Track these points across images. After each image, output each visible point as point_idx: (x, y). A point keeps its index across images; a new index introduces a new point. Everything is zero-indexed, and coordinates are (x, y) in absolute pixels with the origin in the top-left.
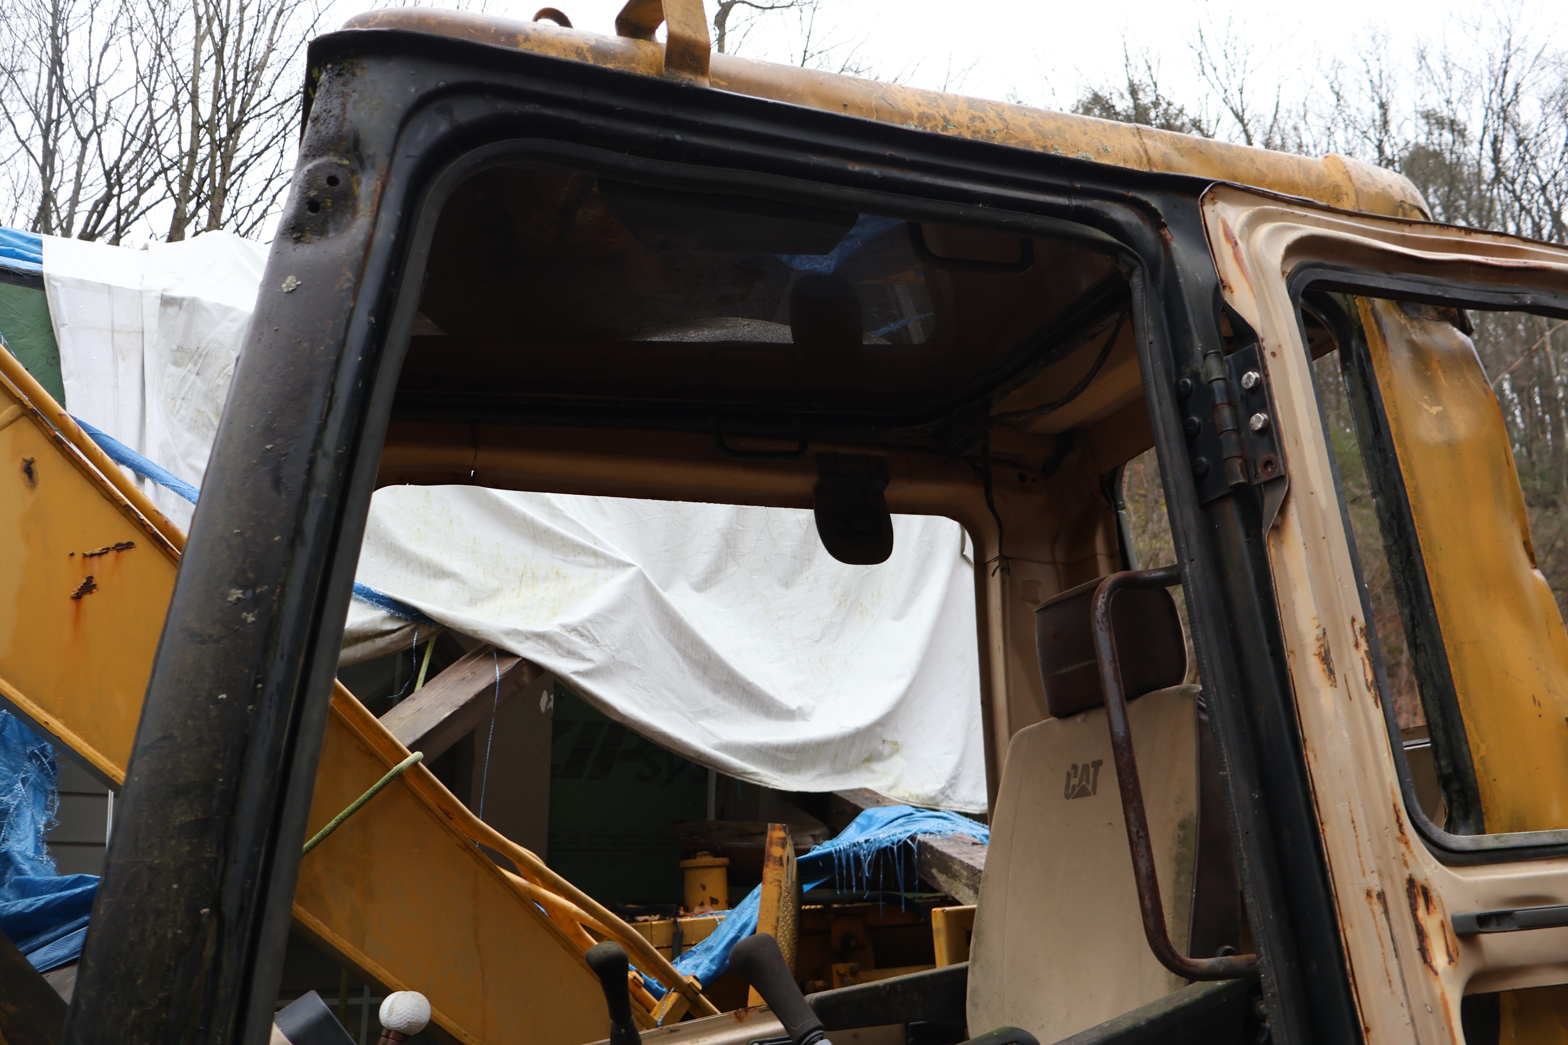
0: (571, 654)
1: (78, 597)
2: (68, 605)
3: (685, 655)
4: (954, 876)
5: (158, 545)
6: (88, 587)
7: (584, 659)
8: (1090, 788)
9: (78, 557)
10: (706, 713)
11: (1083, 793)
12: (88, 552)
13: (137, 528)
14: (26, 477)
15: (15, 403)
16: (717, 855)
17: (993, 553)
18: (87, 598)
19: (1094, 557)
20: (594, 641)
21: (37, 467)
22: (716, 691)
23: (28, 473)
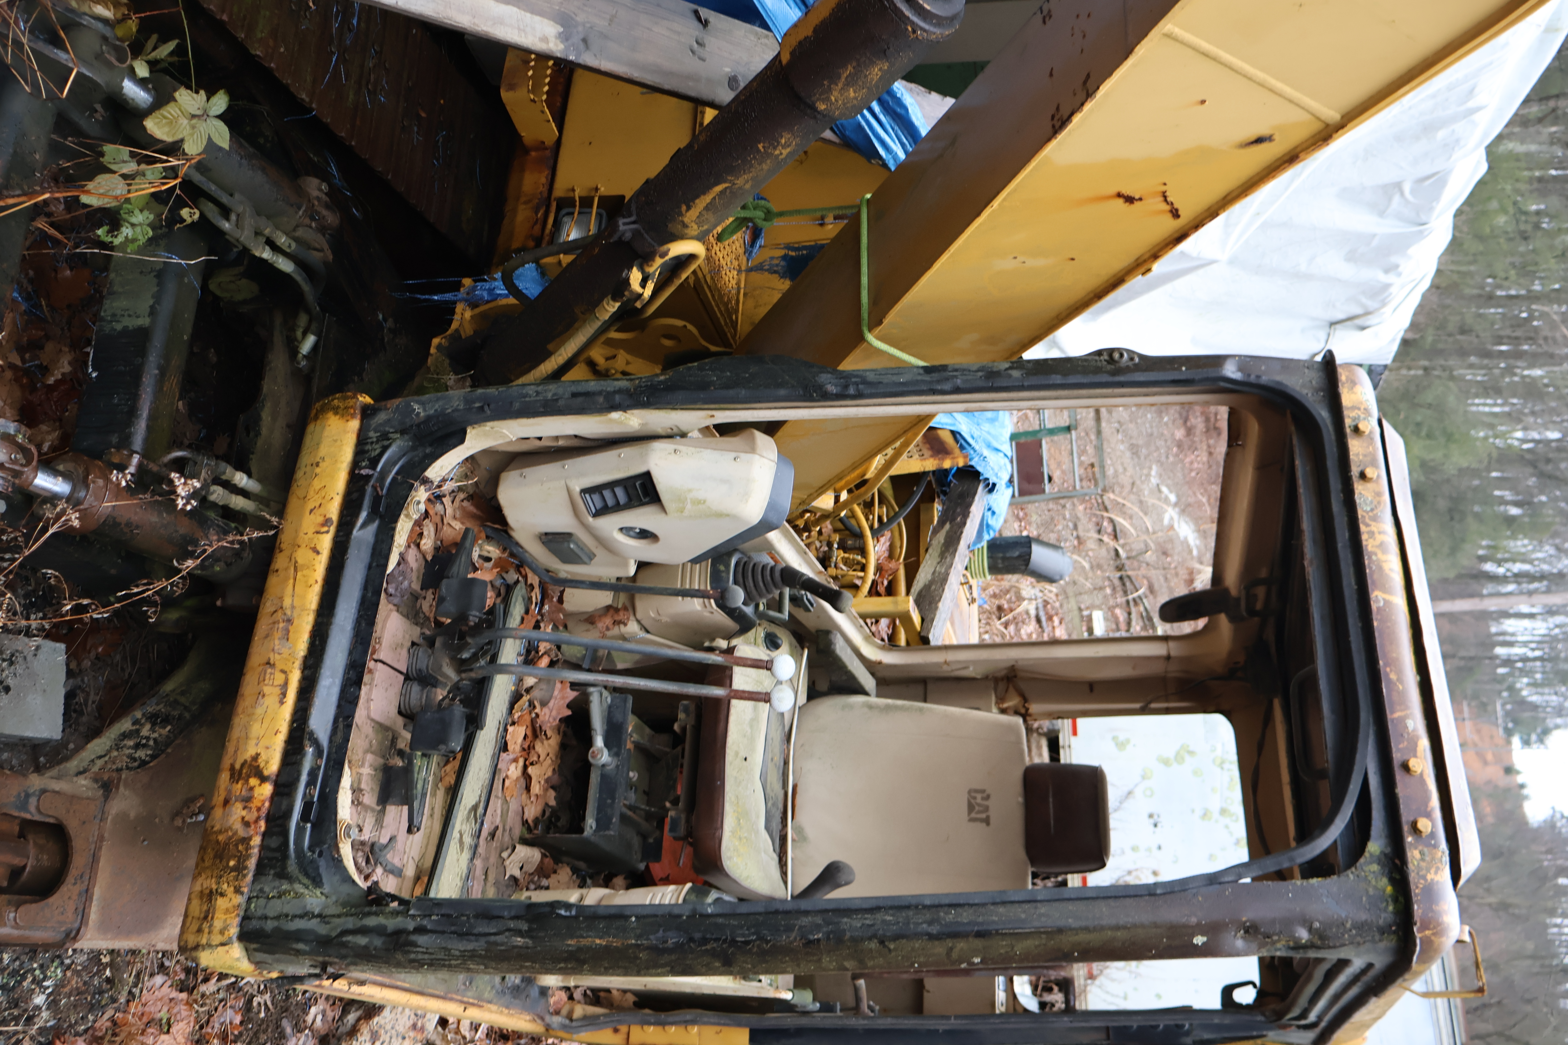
1: (1119, 195)
2: (1114, 190)
5: (1176, 235)
6: (1130, 200)
8: (973, 815)
9: (1164, 188)
11: (971, 808)
12: (1168, 194)
13: (1195, 219)
14: (1253, 138)
15: (1343, 117)
18: (1121, 201)
21: (1264, 145)
23: (1259, 140)
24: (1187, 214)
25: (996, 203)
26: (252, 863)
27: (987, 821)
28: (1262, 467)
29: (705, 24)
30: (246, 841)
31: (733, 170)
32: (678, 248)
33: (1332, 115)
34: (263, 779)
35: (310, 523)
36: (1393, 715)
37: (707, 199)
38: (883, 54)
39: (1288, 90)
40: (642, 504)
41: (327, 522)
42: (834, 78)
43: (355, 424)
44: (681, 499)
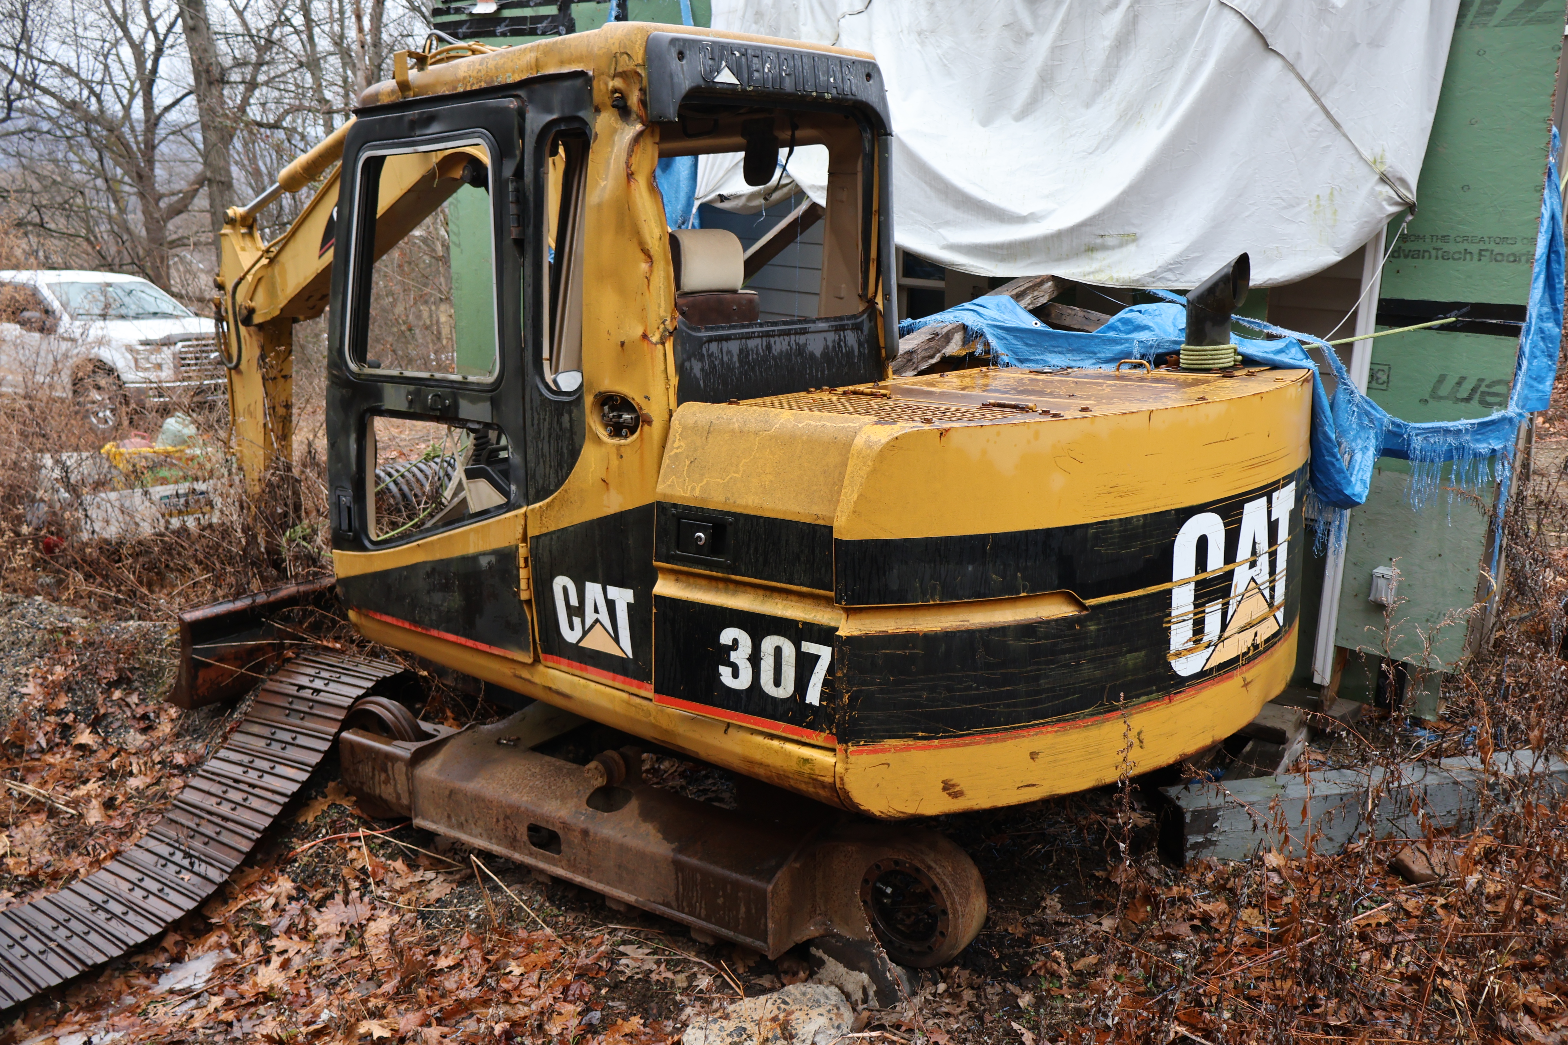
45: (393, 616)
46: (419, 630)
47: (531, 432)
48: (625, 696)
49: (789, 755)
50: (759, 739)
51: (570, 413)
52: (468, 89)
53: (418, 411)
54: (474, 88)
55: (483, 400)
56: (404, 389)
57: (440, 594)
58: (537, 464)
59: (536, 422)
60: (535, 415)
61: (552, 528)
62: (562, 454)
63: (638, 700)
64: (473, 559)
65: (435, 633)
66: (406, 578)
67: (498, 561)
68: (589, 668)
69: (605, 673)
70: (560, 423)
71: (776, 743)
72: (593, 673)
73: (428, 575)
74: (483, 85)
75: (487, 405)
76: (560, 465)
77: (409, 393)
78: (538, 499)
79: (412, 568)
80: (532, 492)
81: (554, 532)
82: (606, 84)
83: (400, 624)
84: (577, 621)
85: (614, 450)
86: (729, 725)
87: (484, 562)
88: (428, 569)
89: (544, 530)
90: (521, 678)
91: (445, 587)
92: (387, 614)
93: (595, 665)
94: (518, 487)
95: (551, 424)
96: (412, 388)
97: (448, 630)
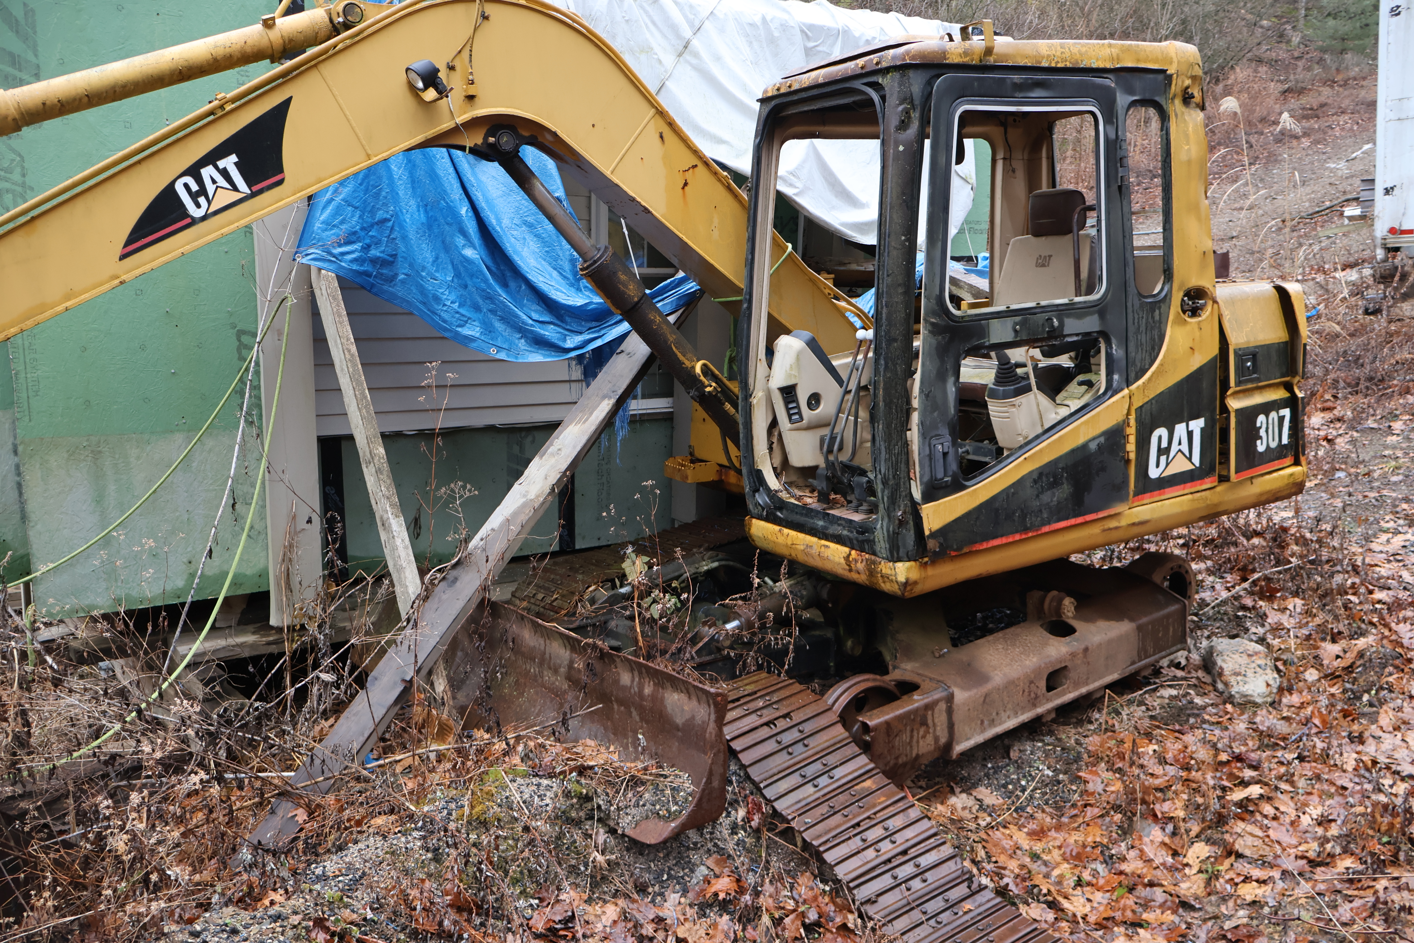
0: (791, 185)
1: (683, 188)
2: (681, 191)
3: (826, 180)
4: (960, 287)
5: (705, 166)
6: (686, 184)
7: (796, 187)
8: (1047, 264)
9: (681, 172)
10: (833, 208)
11: (1043, 265)
12: (684, 169)
14: (661, 140)
16: (829, 273)
17: (1000, 155)
18: (686, 188)
19: (1041, 159)
20: (798, 178)
21: (664, 135)
22: (836, 196)
23: (661, 137)
24: (695, 161)
25: (681, 235)
26: (873, 557)
27: (1050, 256)
28: (824, 123)
29: (622, 351)
30: (867, 560)
31: (666, 341)
32: (698, 369)
33: (653, 111)
34: (850, 554)
35: (781, 540)
36: (850, 73)
37: (679, 355)
38: (615, 273)
39: (640, 129)
40: (796, 395)
41: (780, 531)
42: (624, 293)
43: (754, 521)
44: (789, 376)
45: (1002, 536)
46: (1030, 534)
47: (1132, 329)
48: (1190, 497)
49: (1283, 477)
50: (1267, 477)
51: (1160, 308)
52: (1053, 65)
53: (1025, 338)
54: (1059, 65)
55: (1091, 314)
56: (1010, 322)
57: (1049, 493)
58: (1137, 352)
59: (1136, 321)
60: (1136, 316)
61: (1151, 397)
62: (1154, 340)
63: (1198, 494)
64: (1084, 446)
65: (1046, 529)
66: (1013, 494)
67: (1106, 440)
68: (1166, 490)
69: (1178, 487)
70: (1153, 317)
71: (1275, 475)
72: (1170, 492)
73: (1035, 482)
74: (1069, 65)
75: (1096, 317)
76: (1153, 349)
77: (1016, 324)
78: (1138, 378)
79: (1019, 483)
80: (1132, 375)
81: (1153, 399)
82: (1183, 82)
83: (1010, 540)
84: (1163, 459)
85: (1196, 326)
86: (1252, 478)
87: (1093, 446)
88: (1035, 476)
89: (1146, 400)
90: (1110, 529)
91: (1055, 483)
92: (995, 537)
93: (1171, 486)
94: (1120, 376)
95: (1147, 319)
96: (1018, 319)
97: (1059, 520)
